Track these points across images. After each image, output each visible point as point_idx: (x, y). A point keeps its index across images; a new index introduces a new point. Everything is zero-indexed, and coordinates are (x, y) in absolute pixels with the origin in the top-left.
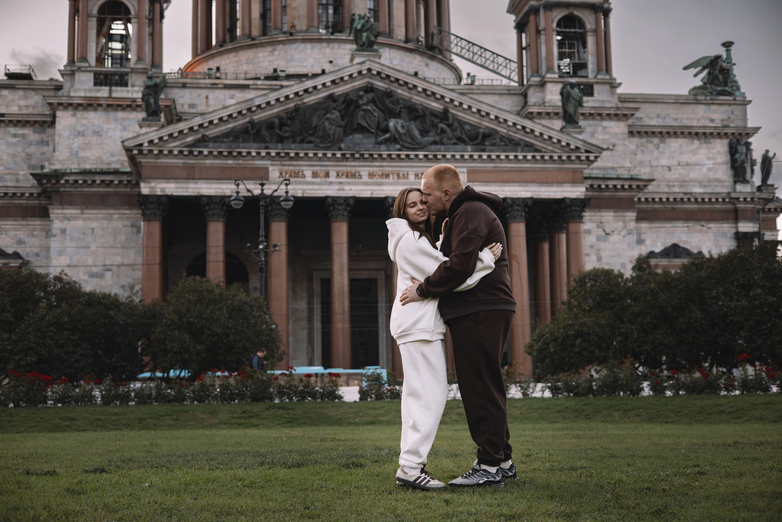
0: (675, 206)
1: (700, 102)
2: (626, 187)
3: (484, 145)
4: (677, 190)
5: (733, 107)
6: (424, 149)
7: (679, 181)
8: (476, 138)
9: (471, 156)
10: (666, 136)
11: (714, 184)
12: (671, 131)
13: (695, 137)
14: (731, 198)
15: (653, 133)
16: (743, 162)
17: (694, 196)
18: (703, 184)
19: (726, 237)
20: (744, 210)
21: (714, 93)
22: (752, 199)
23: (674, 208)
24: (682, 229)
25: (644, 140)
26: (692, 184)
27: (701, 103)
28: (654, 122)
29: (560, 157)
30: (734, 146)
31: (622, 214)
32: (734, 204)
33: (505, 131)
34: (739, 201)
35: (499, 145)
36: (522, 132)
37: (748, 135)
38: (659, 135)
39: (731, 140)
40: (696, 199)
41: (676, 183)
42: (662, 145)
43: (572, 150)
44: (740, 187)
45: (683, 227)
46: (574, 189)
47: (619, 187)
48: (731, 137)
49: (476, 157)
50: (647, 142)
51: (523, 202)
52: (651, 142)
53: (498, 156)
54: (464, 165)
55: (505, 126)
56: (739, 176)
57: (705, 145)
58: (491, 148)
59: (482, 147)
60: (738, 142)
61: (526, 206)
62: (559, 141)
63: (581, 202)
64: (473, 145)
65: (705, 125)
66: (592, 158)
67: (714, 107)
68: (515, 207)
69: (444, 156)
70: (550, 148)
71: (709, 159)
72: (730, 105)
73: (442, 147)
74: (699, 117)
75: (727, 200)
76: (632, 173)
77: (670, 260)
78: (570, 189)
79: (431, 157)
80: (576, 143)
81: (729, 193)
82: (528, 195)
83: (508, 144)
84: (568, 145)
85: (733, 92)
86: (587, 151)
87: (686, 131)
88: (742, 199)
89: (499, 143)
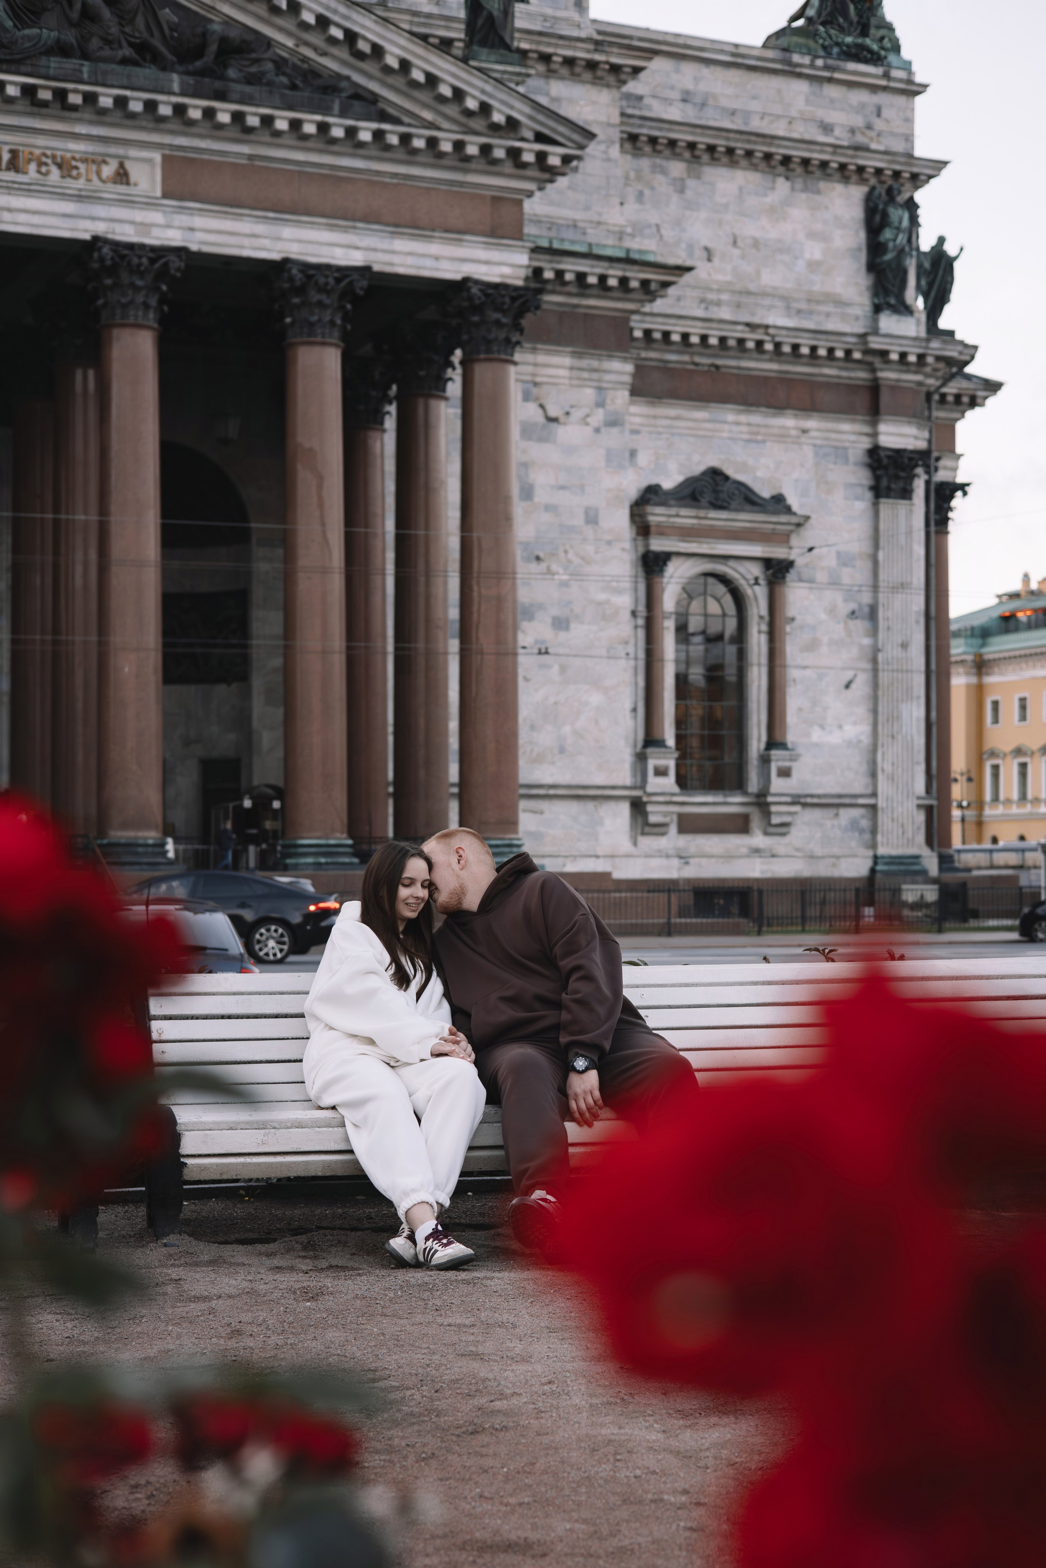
0: (719, 362)
1: (798, 70)
2: (613, 282)
3: (223, 78)
4: (725, 314)
5: (882, 98)
6: (23, 68)
7: (733, 292)
8: (199, 52)
9: (180, 110)
10: (706, 157)
11: (823, 308)
12: (721, 143)
13: (781, 169)
14: (867, 352)
15: (672, 143)
16: (901, 253)
17: (773, 336)
18: (796, 305)
19: (846, 461)
20: (896, 388)
21: (835, 50)
22: (921, 357)
23: (717, 367)
24: (735, 428)
25: (645, 163)
26: (767, 302)
27: (800, 76)
28: (674, 113)
29: (459, 146)
30: (881, 206)
31: (595, 363)
32: (873, 370)
33: (290, 43)
34: (888, 362)
35: (270, 84)
36: (343, 53)
37: (917, 180)
38: (687, 154)
39: (873, 189)
40: (778, 345)
41: (725, 297)
42: (691, 183)
43: (495, 128)
44: (889, 323)
45: (738, 424)
46: (494, 255)
47: (592, 280)
48: (873, 181)
49: (195, 114)
50: (654, 169)
51: (338, 280)
52: (664, 172)
53: (267, 121)
54: (156, 138)
55: (288, 24)
56: (887, 292)
57: (803, 196)
58: (248, 89)
59: (218, 84)
60: (891, 194)
61: (349, 293)
62: (459, 95)
63: (513, 299)
64: (188, 73)
65: (807, 137)
66: (554, 161)
67: (833, 91)
68: (315, 296)
69: (90, 99)
70: (428, 115)
71: (812, 235)
72: (874, 89)
73: (86, 69)
74: (794, 113)
75: (857, 355)
76: (629, 243)
77: (702, 513)
78: (481, 253)
79: (45, 95)
80: (512, 107)
81: (863, 336)
82: (356, 259)
83: (298, 82)
84: (485, 109)
85: (883, 53)
86: (540, 138)
87: (761, 148)
88: (894, 357)
89: (271, 76)
